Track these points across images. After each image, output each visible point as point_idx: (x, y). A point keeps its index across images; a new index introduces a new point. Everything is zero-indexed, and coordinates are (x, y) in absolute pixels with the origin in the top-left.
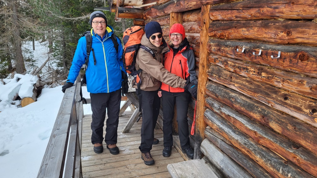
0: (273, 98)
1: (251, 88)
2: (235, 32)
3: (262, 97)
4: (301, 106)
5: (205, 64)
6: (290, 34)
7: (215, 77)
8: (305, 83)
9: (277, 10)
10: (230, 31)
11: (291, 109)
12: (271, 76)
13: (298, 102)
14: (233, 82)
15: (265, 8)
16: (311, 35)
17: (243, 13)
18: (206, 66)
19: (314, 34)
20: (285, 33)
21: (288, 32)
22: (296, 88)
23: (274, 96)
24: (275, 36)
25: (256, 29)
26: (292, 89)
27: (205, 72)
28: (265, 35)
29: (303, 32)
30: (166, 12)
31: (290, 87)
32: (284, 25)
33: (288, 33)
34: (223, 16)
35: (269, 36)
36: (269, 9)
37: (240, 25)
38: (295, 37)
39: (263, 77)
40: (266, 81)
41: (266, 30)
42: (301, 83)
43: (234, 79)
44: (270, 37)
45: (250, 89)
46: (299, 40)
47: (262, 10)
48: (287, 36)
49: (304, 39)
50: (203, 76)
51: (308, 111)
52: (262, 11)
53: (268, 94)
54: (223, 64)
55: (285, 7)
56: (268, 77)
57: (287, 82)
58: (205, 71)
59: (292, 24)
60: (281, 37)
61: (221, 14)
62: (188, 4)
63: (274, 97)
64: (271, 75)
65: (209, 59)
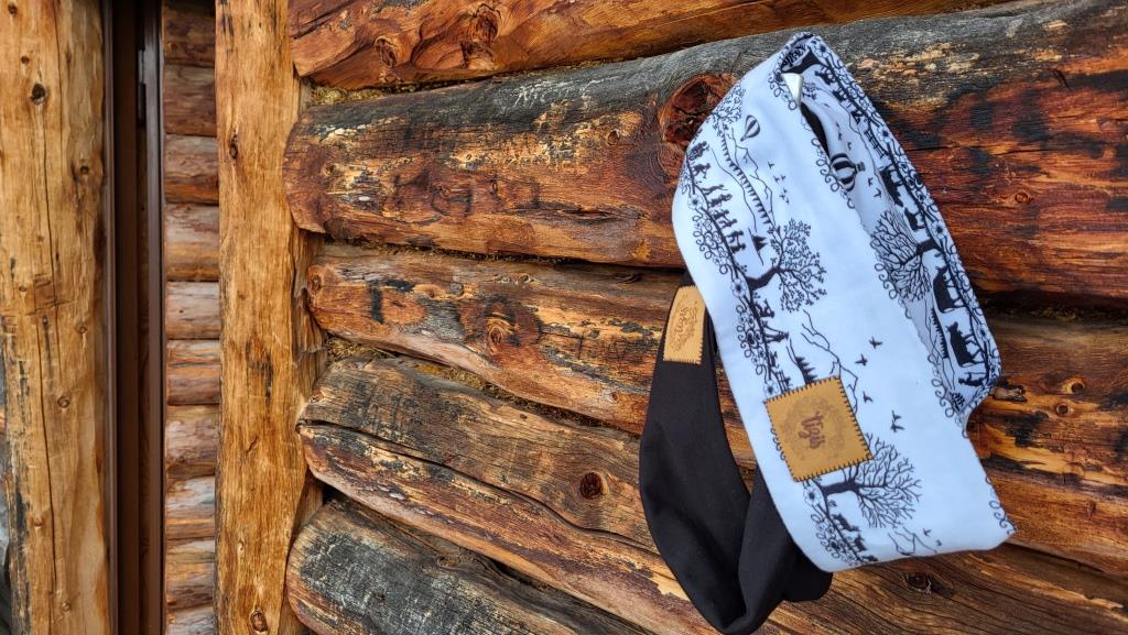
5: (278, 338)
7: (393, 468)
18: (284, 365)
27: (280, 425)
50: (263, 463)
54: (469, 339)
58: (277, 410)
65: (317, 299)
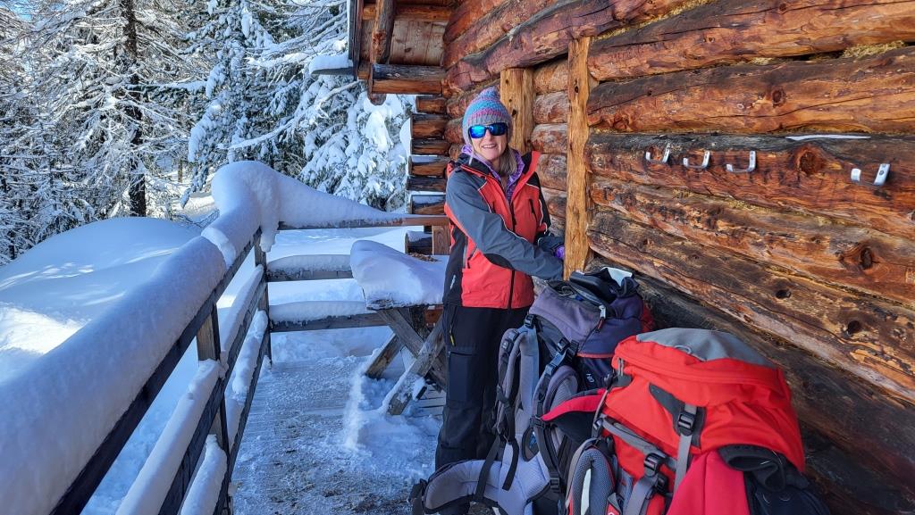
0: (747, 295)
1: (693, 270)
2: (648, 107)
3: (721, 293)
4: (820, 315)
5: (581, 205)
6: (782, 100)
7: (607, 242)
8: (825, 243)
9: (746, 34)
10: (636, 105)
11: (794, 324)
12: (739, 227)
13: (813, 302)
14: (650, 255)
15: (715, 30)
16: (835, 97)
17: (666, 51)
18: (583, 214)
19: (841, 93)
20: (768, 99)
21: (777, 95)
22: (804, 261)
23: (751, 288)
24: (745, 108)
25: (697, 93)
26: (795, 264)
27: (581, 232)
28: (720, 109)
29: (813, 92)
30: (490, 69)
31: (789, 259)
32: (766, 75)
33: (777, 98)
34: (619, 66)
35: (731, 110)
36: (726, 31)
37: (660, 85)
38: (794, 108)
39: (721, 232)
40: (729, 245)
41: (721, 93)
42: (815, 243)
43: (650, 247)
44: (732, 114)
45: (692, 273)
46: (806, 116)
47: (708, 36)
48: (775, 106)
49: (818, 110)
50: (577, 243)
51: (839, 329)
52: (710, 40)
53: (737, 285)
54: (623, 205)
55: (765, 22)
56: (733, 234)
57: (781, 242)
58: (581, 227)
59: (787, 69)
60: (758, 112)
61: (615, 60)
62: (538, 39)
63: (751, 291)
64: (741, 225)
65: (592, 192)
